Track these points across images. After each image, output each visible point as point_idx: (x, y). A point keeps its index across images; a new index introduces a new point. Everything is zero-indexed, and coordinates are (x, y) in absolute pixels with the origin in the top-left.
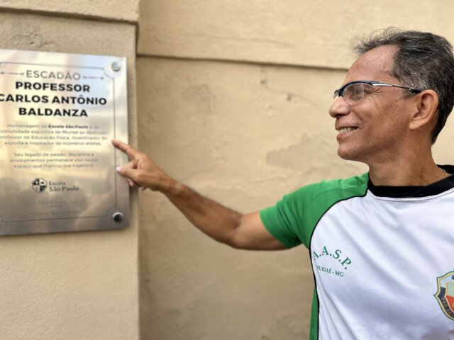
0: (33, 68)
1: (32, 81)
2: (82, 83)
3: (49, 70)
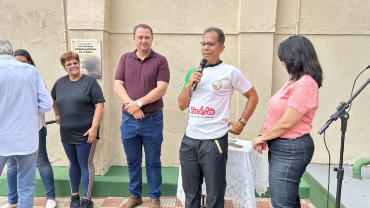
0: (82, 43)
1: (82, 45)
2: (91, 45)
3: (85, 43)
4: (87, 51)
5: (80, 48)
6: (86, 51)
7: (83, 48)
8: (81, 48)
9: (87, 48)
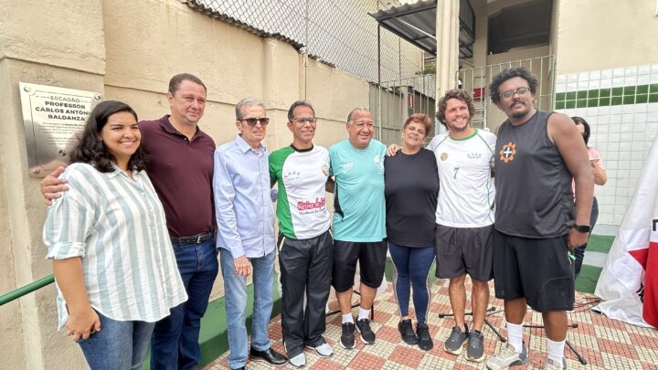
0: (54, 95)
1: (55, 101)
2: (81, 104)
3: (63, 97)
4: (71, 115)
5: (49, 106)
6: (67, 115)
7: (59, 108)
8: (54, 108)
9: (70, 109)
